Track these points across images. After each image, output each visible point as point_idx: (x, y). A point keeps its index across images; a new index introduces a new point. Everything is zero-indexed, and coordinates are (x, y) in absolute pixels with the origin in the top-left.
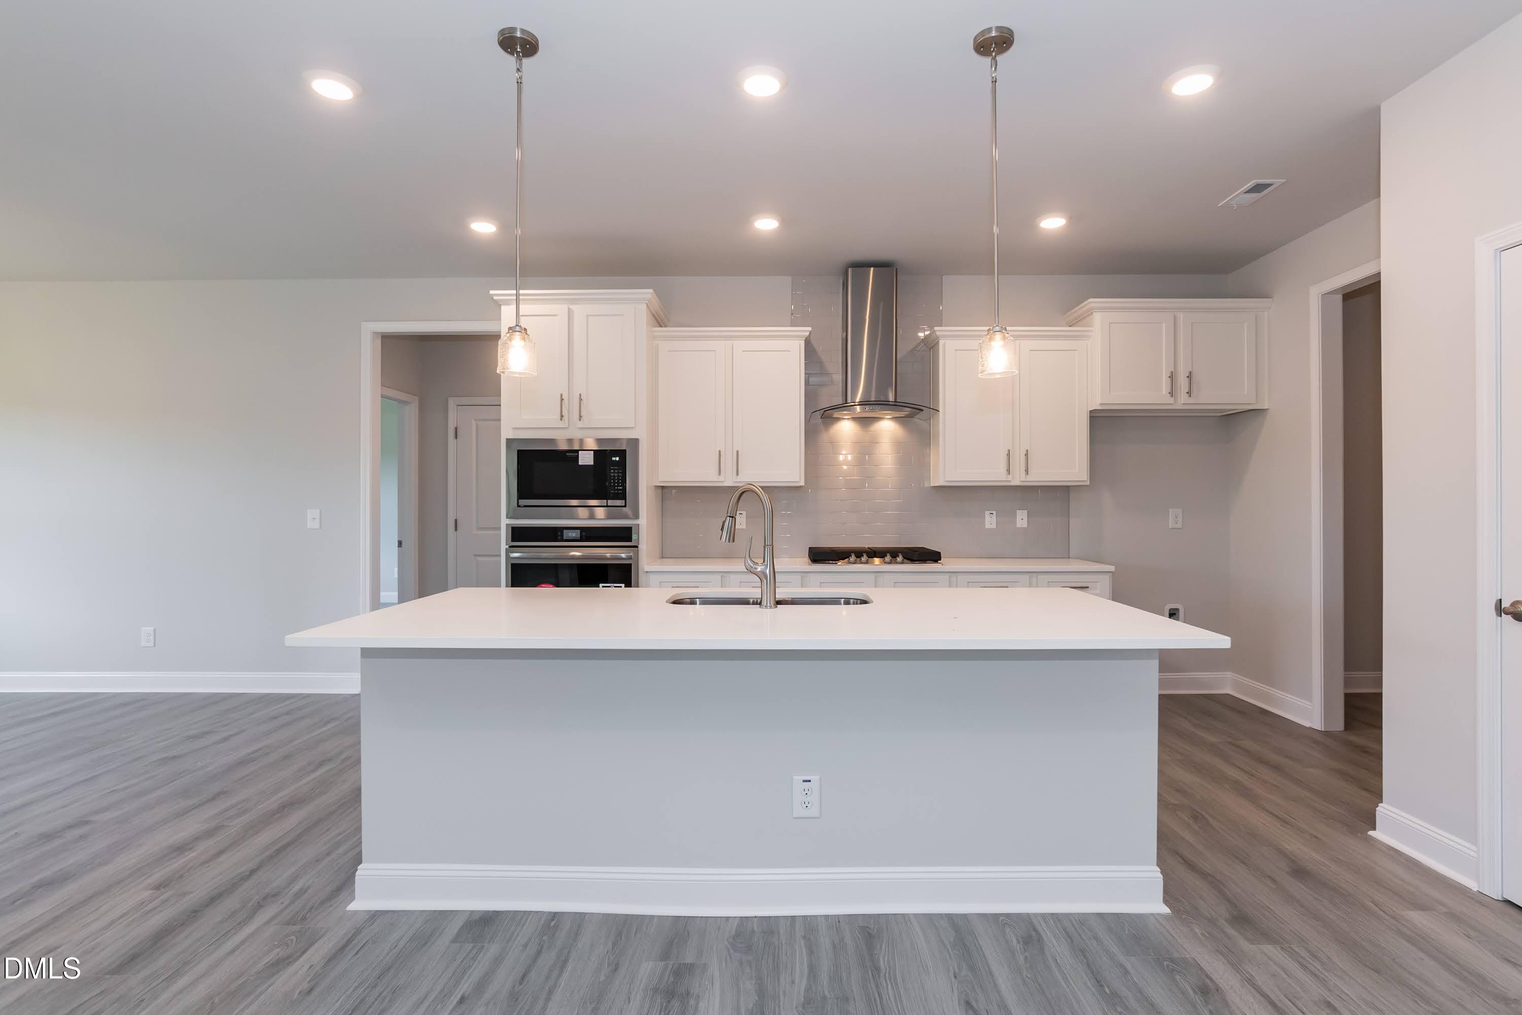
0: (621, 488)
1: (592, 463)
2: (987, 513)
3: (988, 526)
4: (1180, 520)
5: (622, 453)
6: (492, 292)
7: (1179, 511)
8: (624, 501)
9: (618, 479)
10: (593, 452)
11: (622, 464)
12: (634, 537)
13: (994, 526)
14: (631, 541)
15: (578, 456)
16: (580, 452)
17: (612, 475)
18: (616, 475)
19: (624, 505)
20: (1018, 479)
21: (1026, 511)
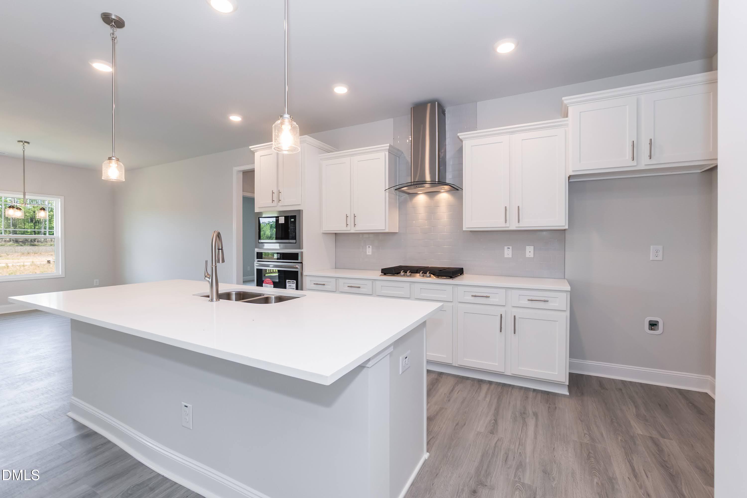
0: (294, 234)
1: (284, 222)
2: (506, 248)
3: (506, 256)
4: (660, 253)
5: (294, 217)
6: (250, 147)
7: (660, 248)
8: (295, 240)
9: (293, 230)
10: (284, 217)
11: (295, 222)
12: (300, 258)
13: (510, 256)
14: (298, 260)
15: (279, 219)
16: (279, 217)
17: (291, 228)
18: (292, 228)
19: (295, 242)
20: (513, 226)
21: (533, 247)
